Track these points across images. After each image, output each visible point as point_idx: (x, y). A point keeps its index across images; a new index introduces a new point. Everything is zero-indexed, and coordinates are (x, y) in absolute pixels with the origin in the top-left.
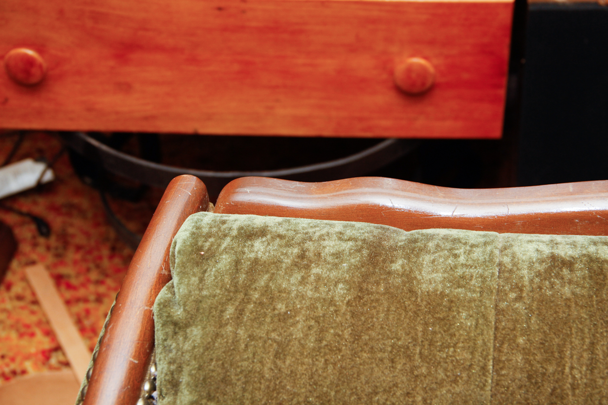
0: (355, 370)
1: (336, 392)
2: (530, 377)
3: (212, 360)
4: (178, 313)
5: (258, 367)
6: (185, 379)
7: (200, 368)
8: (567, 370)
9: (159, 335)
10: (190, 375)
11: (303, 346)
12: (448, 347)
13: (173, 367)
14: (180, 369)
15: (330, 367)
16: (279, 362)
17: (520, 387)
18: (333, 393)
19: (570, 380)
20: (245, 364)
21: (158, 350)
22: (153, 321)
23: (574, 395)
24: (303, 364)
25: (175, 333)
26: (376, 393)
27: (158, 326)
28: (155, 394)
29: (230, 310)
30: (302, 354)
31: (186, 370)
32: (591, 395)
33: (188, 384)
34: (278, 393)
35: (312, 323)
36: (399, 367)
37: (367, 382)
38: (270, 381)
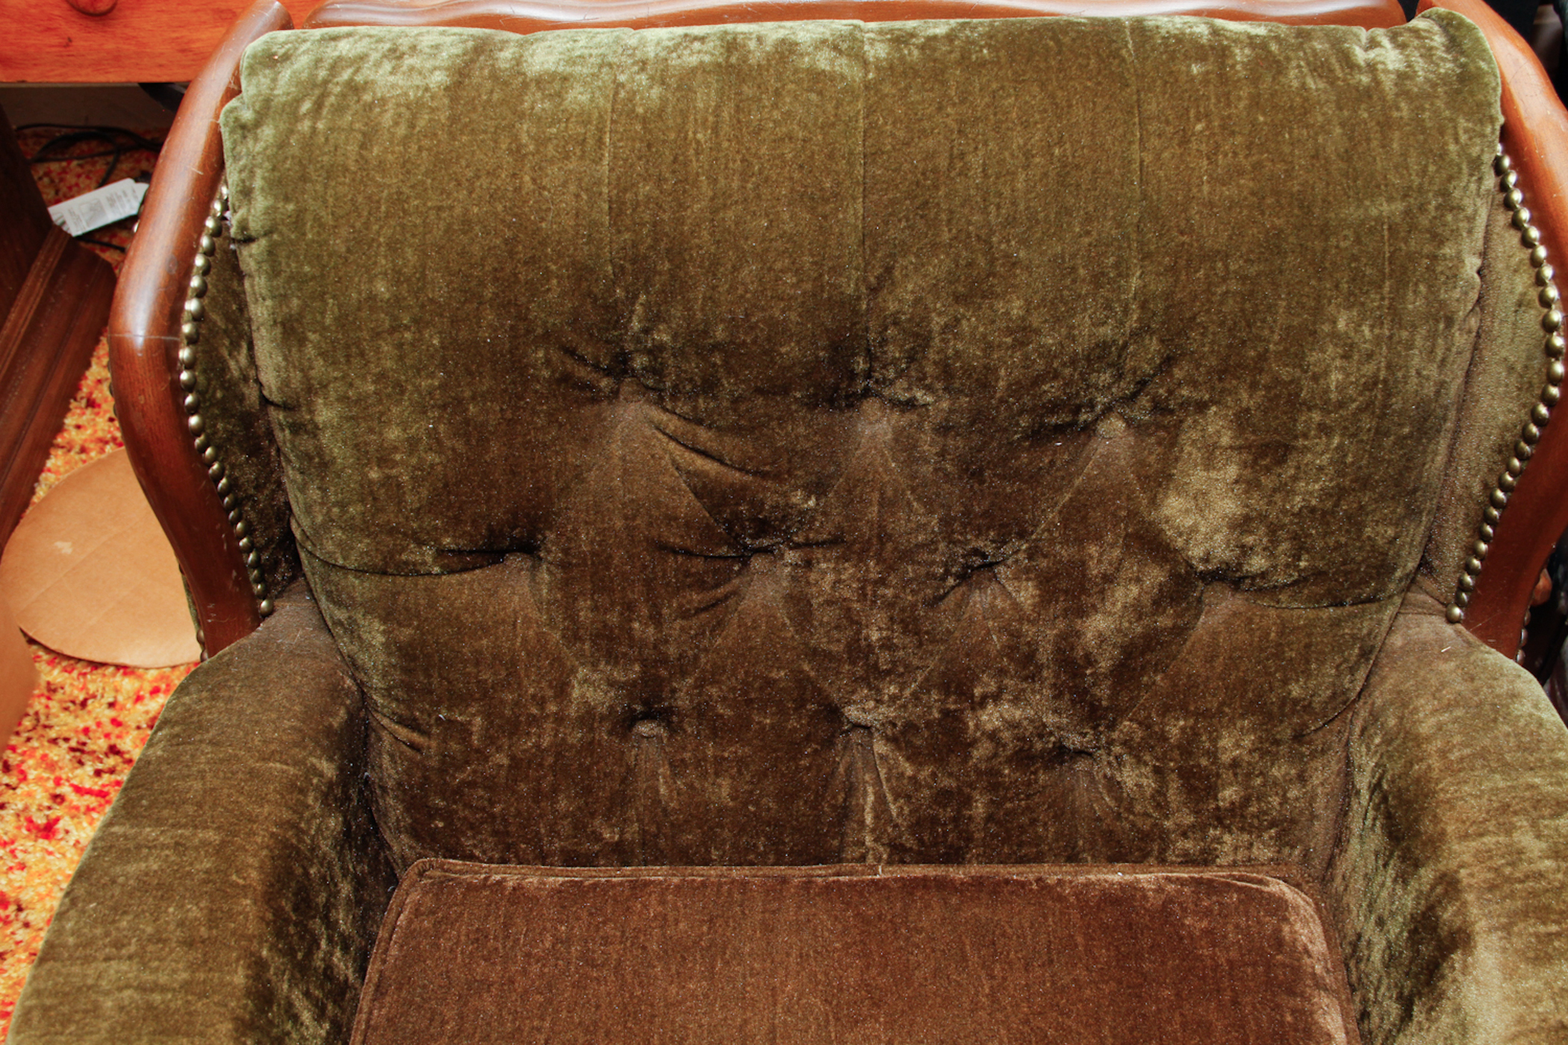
0: (454, 155)
1: (433, 180)
2: (649, 146)
3: (286, 158)
4: (247, 115)
5: (340, 159)
6: (258, 183)
7: (274, 169)
8: (690, 134)
9: (227, 145)
10: (264, 178)
11: (393, 134)
12: (559, 121)
13: (244, 175)
14: (252, 173)
15: (425, 154)
16: (364, 153)
17: (640, 159)
18: (429, 181)
19: (694, 145)
20: (326, 158)
21: (228, 164)
22: (220, 135)
23: (698, 160)
24: (393, 152)
25: (245, 137)
26: (478, 177)
27: (225, 136)
28: (228, 214)
29: (306, 106)
30: (391, 142)
31: (259, 172)
32: (716, 159)
33: (262, 189)
34: (366, 186)
35: (403, 110)
36: (504, 147)
37: (468, 166)
38: (355, 173)
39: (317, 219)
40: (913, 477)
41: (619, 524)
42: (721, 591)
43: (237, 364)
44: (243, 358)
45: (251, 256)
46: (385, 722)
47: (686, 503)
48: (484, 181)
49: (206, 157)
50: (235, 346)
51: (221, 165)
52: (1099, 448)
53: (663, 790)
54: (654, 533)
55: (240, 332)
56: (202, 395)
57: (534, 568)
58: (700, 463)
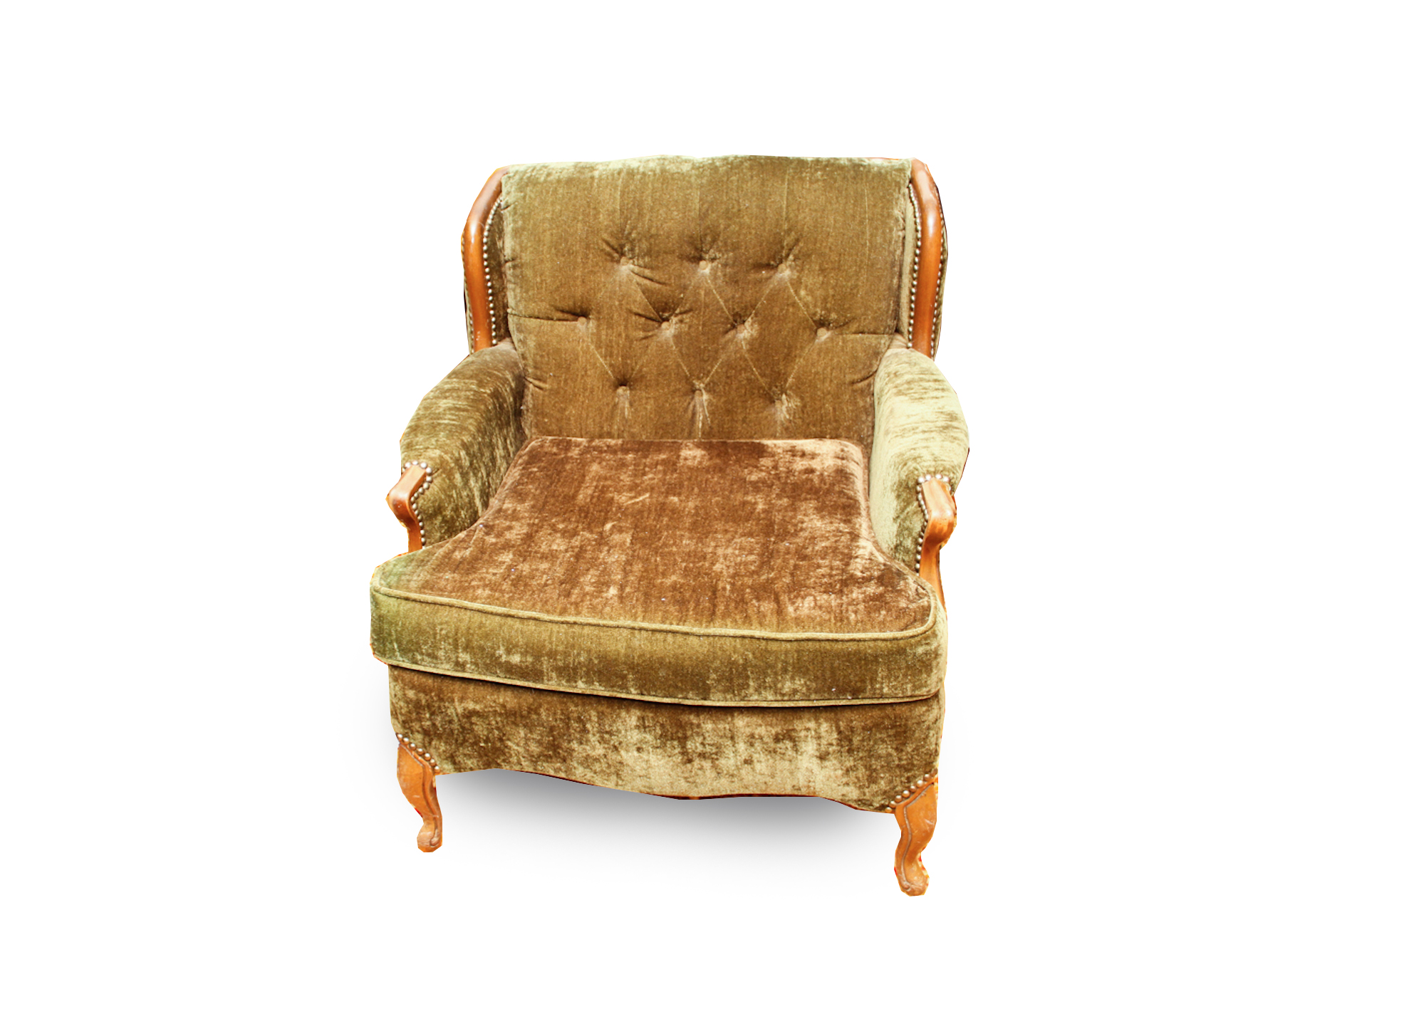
39: (530, 197)
40: (716, 284)
41: (617, 303)
42: (650, 334)
43: (499, 244)
44: (501, 243)
45: (505, 213)
46: (531, 380)
47: (639, 296)
48: (582, 185)
49: (497, 188)
50: (500, 238)
51: (501, 191)
52: (779, 276)
53: (626, 413)
54: (628, 307)
55: (501, 232)
56: (489, 248)
57: (588, 323)
58: (648, 282)
